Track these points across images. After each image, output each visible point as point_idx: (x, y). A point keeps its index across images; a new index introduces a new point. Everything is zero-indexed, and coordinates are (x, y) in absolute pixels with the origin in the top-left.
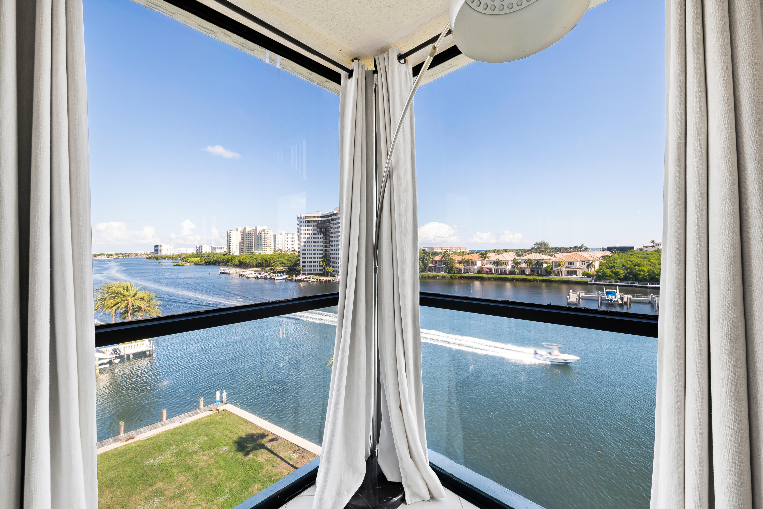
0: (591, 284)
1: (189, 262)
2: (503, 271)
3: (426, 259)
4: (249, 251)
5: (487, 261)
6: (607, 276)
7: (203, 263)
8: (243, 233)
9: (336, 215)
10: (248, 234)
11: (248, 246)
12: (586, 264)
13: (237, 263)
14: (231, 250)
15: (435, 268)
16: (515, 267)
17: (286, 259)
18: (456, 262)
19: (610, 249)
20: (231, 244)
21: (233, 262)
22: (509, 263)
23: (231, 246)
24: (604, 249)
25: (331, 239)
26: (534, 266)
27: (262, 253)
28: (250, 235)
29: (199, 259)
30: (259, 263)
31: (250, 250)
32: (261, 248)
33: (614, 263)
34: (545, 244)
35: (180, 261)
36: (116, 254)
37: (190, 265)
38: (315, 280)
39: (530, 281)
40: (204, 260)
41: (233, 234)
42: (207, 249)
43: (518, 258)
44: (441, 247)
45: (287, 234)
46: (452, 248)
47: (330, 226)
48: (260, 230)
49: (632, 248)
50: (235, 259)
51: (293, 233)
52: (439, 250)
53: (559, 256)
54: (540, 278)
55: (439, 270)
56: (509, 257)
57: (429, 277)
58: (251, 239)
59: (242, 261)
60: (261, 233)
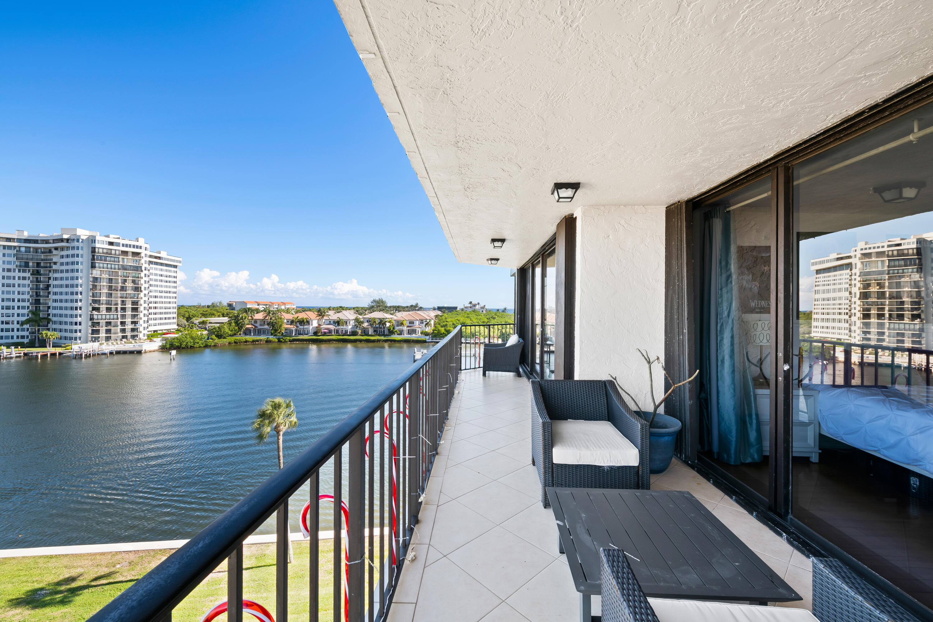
0: (429, 342)
2: (344, 332)
3: (242, 317)
5: (325, 320)
6: (441, 334)
9: (67, 242)
12: (425, 323)
15: (255, 330)
16: (357, 327)
18: (285, 321)
19: (440, 309)
22: (351, 323)
24: (434, 309)
25: (52, 282)
26: (378, 326)
33: (447, 321)
34: (382, 302)
38: (14, 355)
39: (373, 341)
43: (361, 317)
44: (256, 302)
46: (273, 303)
47: (52, 260)
49: (456, 308)
52: (255, 306)
53: (400, 316)
54: (382, 338)
55: (259, 332)
56: (350, 316)
57: (246, 342)
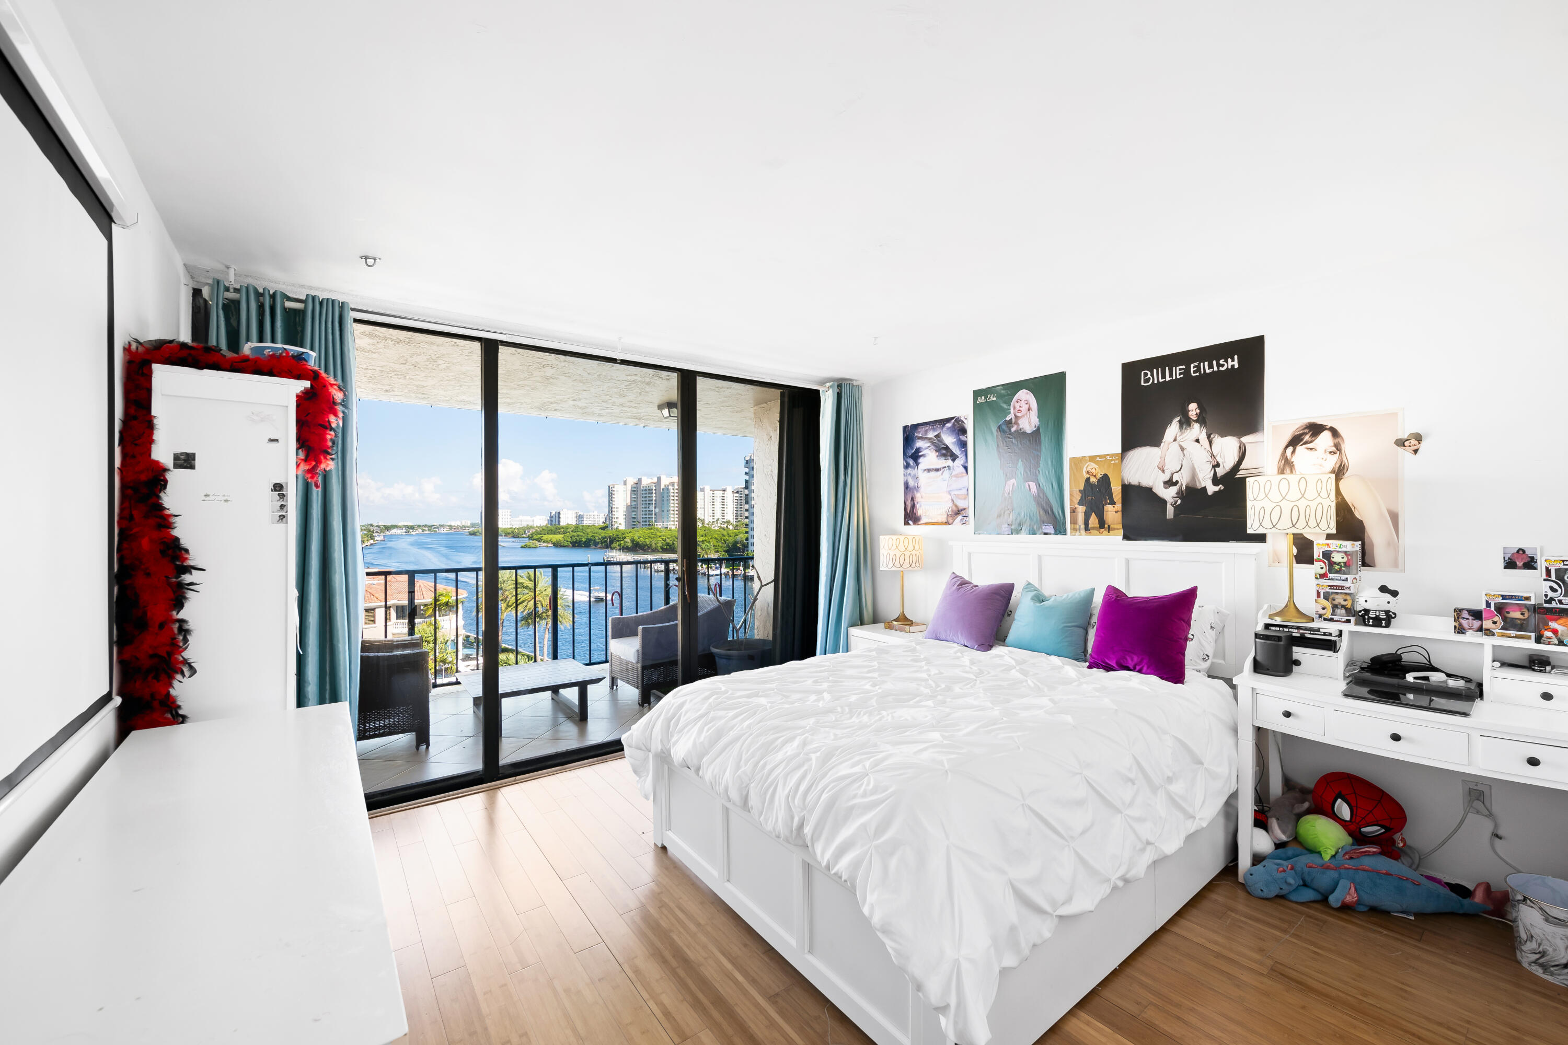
1: (544, 542)
4: (645, 521)
7: (569, 543)
8: (636, 489)
10: (646, 490)
11: (644, 513)
13: (629, 544)
14: (615, 520)
17: (715, 538)
20: (615, 510)
21: (622, 542)
23: (615, 513)
27: (669, 527)
28: (647, 492)
29: (562, 536)
30: (668, 544)
31: (647, 520)
32: (668, 518)
35: (527, 540)
36: (419, 526)
37: (547, 547)
40: (571, 537)
41: (617, 491)
42: (568, 519)
45: (713, 491)
48: (667, 483)
50: (625, 537)
51: (723, 488)
58: (649, 500)
59: (638, 540)
60: (668, 489)
